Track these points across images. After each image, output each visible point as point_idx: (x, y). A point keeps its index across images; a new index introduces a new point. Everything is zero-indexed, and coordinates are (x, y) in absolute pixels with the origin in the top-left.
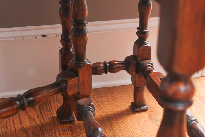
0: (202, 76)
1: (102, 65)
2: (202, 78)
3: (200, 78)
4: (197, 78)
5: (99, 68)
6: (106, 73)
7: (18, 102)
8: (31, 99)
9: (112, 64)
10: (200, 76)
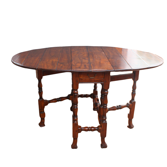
7: (57, 99)
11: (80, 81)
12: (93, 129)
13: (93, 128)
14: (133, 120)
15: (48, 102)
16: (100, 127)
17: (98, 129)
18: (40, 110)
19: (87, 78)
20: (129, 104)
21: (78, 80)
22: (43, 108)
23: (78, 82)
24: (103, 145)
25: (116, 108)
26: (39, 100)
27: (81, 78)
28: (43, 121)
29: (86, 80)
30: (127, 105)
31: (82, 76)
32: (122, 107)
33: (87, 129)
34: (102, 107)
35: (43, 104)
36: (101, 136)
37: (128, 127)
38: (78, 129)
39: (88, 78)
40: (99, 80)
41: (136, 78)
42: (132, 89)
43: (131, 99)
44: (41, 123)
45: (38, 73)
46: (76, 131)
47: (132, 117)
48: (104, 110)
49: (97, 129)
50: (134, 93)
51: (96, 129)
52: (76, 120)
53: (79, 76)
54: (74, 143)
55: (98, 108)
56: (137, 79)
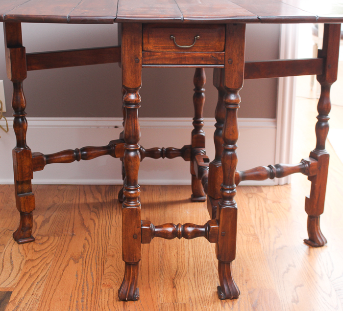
0: (278, 185)
1: (159, 150)
2: (279, 186)
3: (277, 187)
4: (273, 186)
5: (157, 152)
6: (163, 158)
7: (75, 154)
8: (85, 153)
9: (169, 150)
10: (277, 184)
11: (148, 58)
12: (190, 229)
13: (190, 227)
14: (323, 218)
15: (45, 159)
16: (216, 224)
17: (206, 230)
18: (20, 187)
19: (169, 48)
20: (308, 162)
21: (141, 54)
22: (27, 179)
23: (141, 62)
24: (226, 288)
25: (265, 173)
26: (14, 151)
27: (150, 47)
28: (27, 222)
29: (167, 56)
30: (303, 164)
31: (152, 41)
32: (284, 170)
33: (170, 229)
34: (220, 164)
35: (28, 164)
36: (219, 257)
37: (306, 242)
38: (139, 229)
39: (174, 50)
40: (209, 55)
41: (328, 74)
42: (317, 114)
43: (313, 146)
44: (22, 230)
45: (11, 58)
46: (135, 237)
47: (321, 210)
48: (228, 162)
49: (203, 229)
50: (323, 124)
51: (202, 232)
52: (133, 196)
53: (144, 42)
54: (129, 280)
55: (206, 179)
56: (334, 79)
